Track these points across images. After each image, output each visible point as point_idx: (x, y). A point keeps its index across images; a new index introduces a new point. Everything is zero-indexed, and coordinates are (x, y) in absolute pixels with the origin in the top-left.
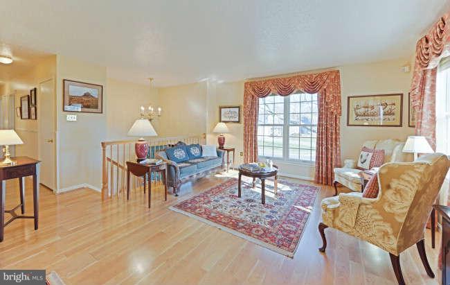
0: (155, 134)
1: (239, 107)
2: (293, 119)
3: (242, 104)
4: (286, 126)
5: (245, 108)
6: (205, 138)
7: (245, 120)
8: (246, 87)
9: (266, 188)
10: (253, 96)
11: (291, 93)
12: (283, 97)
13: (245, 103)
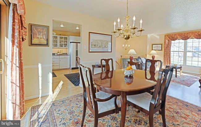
0: (136, 53)
1: (162, 44)
2: (188, 49)
3: (163, 43)
4: (185, 52)
5: (165, 45)
6: (146, 56)
7: (165, 49)
8: (165, 37)
9: (177, 72)
10: (169, 40)
11: (188, 38)
12: (184, 41)
13: (165, 43)
